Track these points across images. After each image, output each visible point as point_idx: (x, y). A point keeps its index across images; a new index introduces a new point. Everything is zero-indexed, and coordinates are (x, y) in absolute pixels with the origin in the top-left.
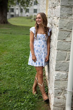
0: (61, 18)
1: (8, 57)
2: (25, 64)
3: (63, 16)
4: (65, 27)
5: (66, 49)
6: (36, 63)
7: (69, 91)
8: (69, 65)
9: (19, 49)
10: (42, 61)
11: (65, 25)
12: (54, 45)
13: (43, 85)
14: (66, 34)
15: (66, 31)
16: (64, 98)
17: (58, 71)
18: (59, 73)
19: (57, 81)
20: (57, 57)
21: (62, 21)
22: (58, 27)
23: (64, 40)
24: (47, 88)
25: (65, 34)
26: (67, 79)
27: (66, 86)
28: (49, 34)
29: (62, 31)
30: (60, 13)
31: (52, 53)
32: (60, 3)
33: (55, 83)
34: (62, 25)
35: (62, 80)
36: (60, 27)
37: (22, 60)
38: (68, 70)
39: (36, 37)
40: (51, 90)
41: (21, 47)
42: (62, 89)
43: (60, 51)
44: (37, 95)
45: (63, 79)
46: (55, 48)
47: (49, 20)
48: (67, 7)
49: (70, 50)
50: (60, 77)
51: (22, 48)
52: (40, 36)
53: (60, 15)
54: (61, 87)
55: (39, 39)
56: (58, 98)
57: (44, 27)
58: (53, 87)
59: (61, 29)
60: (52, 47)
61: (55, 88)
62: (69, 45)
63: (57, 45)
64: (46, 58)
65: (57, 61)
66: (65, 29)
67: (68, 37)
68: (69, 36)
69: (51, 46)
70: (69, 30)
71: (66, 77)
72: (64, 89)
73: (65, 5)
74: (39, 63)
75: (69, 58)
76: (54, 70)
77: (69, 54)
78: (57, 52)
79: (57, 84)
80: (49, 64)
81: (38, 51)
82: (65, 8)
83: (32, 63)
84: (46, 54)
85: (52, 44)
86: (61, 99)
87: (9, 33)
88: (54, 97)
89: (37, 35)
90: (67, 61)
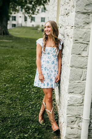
0: (76, 27)
1: (9, 77)
2: (30, 85)
3: (78, 25)
4: (81, 38)
5: (82, 66)
6: (44, 84)
7: (85, 119)
8: (85, 86)
9: (22, 67)
10: (51, 81)
11: (80, 36)
12: (66, 61)
13: (53, 112)
14: (82, 48)
15: (82, 43)
16: (79, 128)
17: (71, 93)
18: (73, 96)
19: (71, 106)
20: (70, 76)
21: (78, 30)
22: (71, 38)
23: (80, 54)
24: (57, 115)
25: (80, 47)
26: (82, 104)
27: (81, 113)
28: (60, 47)
29: (77, 43)
30: (75, 20)
31: (64, 72)
32: (75, 9)
33: (67, 108)
34: (77, 36)
35: (77, 105)
36: (74, 39)
37: (26, 80)
38: (84, 92)
39: (44, 50)
40: (62, 118)
41: (25, 64)
42: (77, 116)
43: (74, 68)
44: (44, 124)
45: (78, 103)
46: (68, 65)
47: (60, 31)
48: (84, 14)
49: (87, 68)
50: (74, 102)
51: (26, 66)
52: (49, 50)
53: (75, 24)
54: (76, 114)
55: (49, 53)
56: (72, 128)
57: (54, 39)
58: (65, 113)
59: (76, 40)
60: (64, 64)
61: (68, 115)
62: (85, 60)
63: (71, 61)
64: (57, 78)
65: (70, 81)
66: (81, 41)
67: (85, 51)
68: (85, 49)
69: (63, 62)
70: (85, 42)
71: (81, 101)
72: (79, 116)
73: (81, 11)
74: (48, 84)
75: (85, 78)
76: (67, 92)
77: (85, 72)
78: (70, 69)
79: (70, 110)
80: (60, 85)
81: (47, 68)
82: (80, 14)
83: (39, 84)
84: (56, 73)
85: (64, 60)
86: (75, 129)
87: (10, 46)
88: (66, 127)
89: (46, 48)
90: (83, 81)
